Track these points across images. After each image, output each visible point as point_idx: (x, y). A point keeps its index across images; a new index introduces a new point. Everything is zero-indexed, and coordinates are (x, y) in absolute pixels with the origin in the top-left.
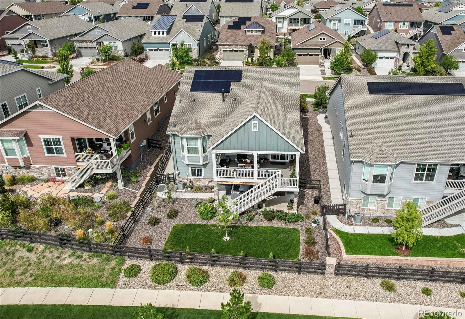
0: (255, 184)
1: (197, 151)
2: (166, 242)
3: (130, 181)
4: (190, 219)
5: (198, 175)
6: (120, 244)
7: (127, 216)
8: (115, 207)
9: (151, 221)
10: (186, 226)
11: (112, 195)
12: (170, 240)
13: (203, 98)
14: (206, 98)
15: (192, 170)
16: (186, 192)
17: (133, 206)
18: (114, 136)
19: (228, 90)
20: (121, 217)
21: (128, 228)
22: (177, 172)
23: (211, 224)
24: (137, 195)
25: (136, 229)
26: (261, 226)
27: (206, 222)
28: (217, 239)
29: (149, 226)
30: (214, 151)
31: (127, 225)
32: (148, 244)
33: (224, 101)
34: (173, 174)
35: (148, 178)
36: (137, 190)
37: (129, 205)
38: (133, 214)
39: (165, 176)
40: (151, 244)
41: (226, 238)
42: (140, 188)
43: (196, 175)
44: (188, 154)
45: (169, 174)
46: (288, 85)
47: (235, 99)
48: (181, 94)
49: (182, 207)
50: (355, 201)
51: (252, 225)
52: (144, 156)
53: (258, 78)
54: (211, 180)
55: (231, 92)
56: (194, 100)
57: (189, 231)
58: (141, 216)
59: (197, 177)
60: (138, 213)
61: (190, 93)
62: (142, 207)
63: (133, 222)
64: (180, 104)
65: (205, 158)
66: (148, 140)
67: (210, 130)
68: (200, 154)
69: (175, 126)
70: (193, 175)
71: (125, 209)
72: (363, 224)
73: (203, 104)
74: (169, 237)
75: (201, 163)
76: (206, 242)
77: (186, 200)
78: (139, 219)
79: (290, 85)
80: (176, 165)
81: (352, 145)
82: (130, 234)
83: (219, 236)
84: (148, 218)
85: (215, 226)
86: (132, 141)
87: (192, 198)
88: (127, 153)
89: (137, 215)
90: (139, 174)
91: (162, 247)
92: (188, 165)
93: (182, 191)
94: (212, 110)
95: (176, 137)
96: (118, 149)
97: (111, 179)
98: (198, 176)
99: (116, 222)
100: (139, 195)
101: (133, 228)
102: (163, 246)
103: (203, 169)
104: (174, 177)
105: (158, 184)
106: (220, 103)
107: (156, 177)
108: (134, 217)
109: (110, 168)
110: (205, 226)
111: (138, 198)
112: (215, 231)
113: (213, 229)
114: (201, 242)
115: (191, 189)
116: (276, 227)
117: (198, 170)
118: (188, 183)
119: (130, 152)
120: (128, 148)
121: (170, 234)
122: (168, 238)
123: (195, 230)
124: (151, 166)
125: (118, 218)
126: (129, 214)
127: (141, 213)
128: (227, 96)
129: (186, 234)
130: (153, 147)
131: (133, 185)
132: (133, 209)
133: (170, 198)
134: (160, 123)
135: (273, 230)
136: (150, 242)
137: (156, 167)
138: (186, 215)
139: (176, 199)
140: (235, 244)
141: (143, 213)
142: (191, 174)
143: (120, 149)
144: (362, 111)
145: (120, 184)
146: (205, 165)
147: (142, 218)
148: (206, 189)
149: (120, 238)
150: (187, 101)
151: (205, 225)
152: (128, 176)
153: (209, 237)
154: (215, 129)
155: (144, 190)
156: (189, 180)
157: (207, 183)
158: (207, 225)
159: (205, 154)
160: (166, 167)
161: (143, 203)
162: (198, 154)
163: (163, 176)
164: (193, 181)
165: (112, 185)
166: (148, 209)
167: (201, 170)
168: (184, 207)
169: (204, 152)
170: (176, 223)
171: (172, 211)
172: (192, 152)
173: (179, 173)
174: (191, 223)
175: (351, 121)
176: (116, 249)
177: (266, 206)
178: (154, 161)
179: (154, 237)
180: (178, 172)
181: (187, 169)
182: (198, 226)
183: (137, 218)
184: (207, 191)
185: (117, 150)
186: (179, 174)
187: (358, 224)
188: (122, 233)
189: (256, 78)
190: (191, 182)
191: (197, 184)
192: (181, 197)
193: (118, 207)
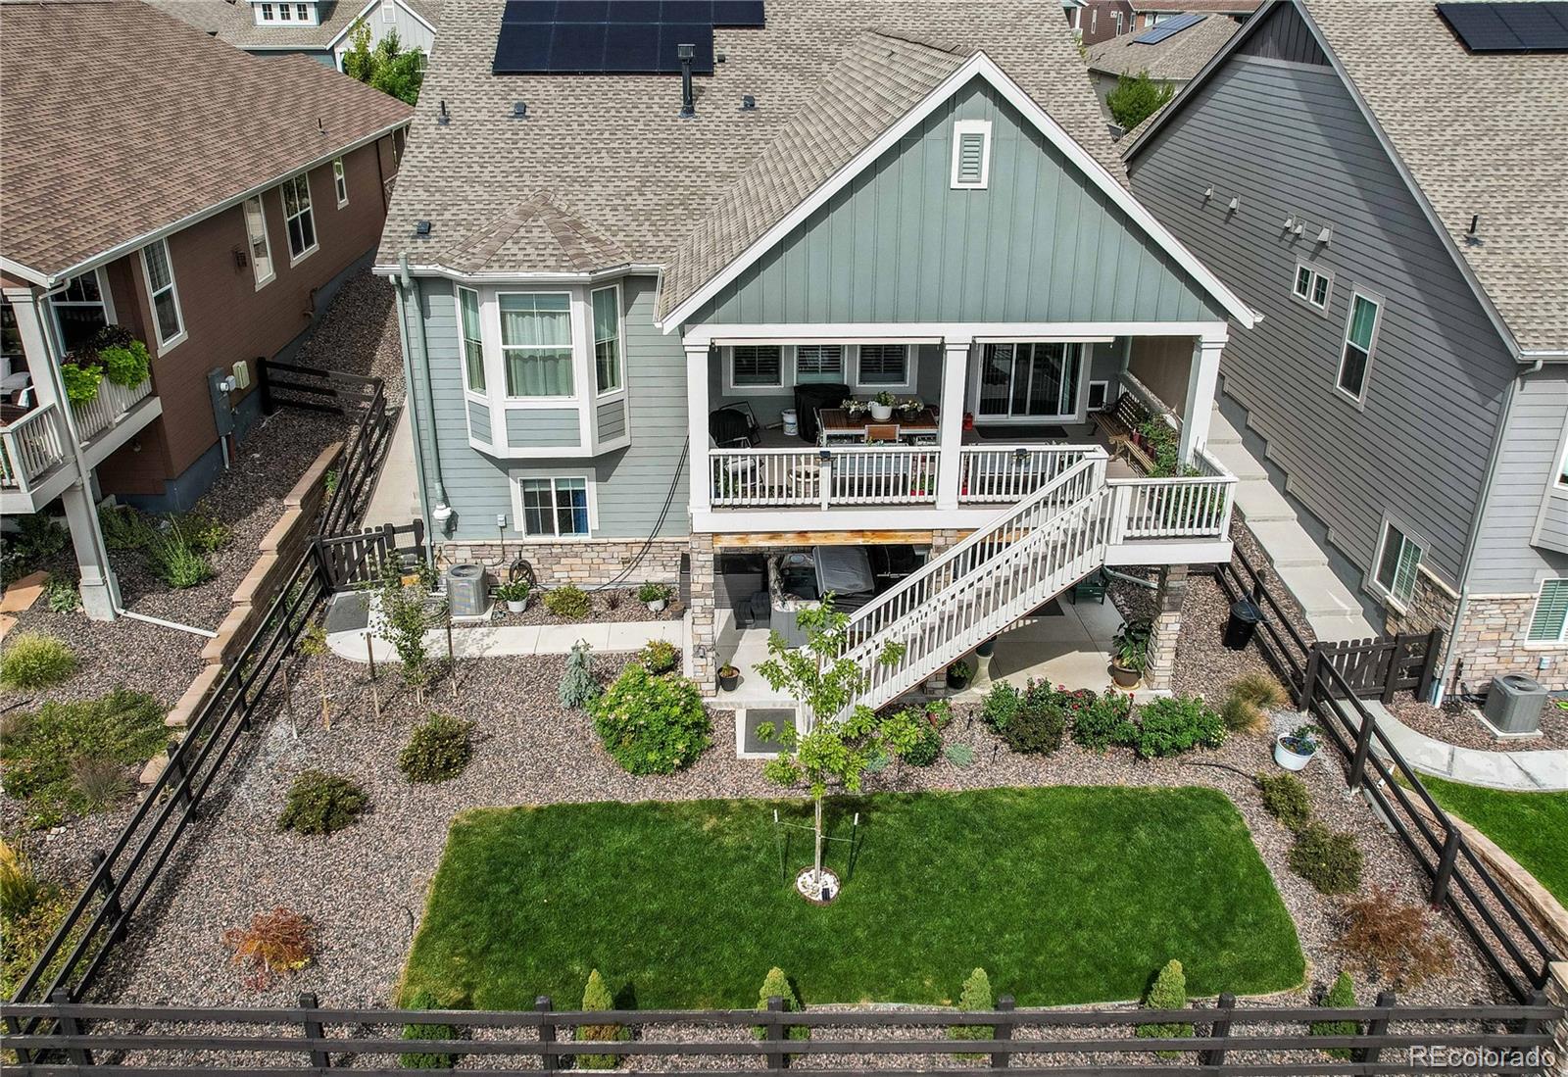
0: (940, 541)
1: (562, 377)
2: (422, 944)
3: (157, 575)
4: (549, 774)
5: (565, 528)
6: (76, 1000)
7: (137, 785)
8: (54, 730)
9: (306, 802)
10: (537, 820)
11: (40, 657)
12: (445, 925)
13: (572, 100)
14: (585, 100)
15: (529, 498)
16: (502, 624)
17: (178, 715)
18: (33, 266)
19: (704, 63)
20: (98, 795)
21: (150, 864)
22: (441, 513)
23: (693, 798)
24: (206, 653)
25: (202, 861)
26: (1002, 791)
27: (660, 788)
28: (756, 889)
29: (288, 838)
30: (702, 335)
31: (137, 840)
32: (292, 970)
33: (689, 110)
34: (417, 528)
35: (267, 561)
36: (204, 623)
37: (154, 713)
38: (183, 763)
39: (371, 541)
40: (314, 962)
41: (815, 883)
42: (222, 614)
43: (549, 530)
44: (510, 393)
45: (394, 531)
46: (1015, 43)
47: (750, 104)
48: (445, 83)
49: (491, 707)
50: (1495, 609)
51: (945, 788)
52: (238, 453)
53: (849, 12)
54: (637, 550)
55: (718, 70)
56: (521, 111)
57: (563, 856)
58: (237, 777)
59: (556, 538)
60: (213, 758)
61: (494, 79)
62: (236, 719)
63: (178, 816)
64: (444, 130)
65: (610, 419)
66: (259, 367)
67: (640, 249)
68: (583, 396)
69: (425, 231)
70: (532, 529)
71: (129, 740)
72: (1548, 734)
73: (575, 126)
74: (435, 905)
75: (586, 449)
76: (692, 921)
77: (506, 666)
78: (224, 797)
79: (1023, 39)
80: (431, 473)
81: (1493, 281)
82: (160, 906)
83: (764, 869)
84: (283, 790)
85: (721, 808)
86: (165, 347)
87: (540, 651)
88: (133, 409)
89: (205, 769)
90: (214, 536)
91: (394, 977)
92: (506, 465)
93: (476, 618)
94: (634, 154)
95: (434, 300)
96: (73, 367)
97: (36, 569)
98: (561, 532)
99: (60, 824)
100: (214, 649)
101: (184, 857)
102: (402, 967)
103: (591, 489)
104: (425, 542)
105: (327, 592)
106: (670, 122)
107: (314, 551)
108: (186, 789)
109: (19, 479)
110: (658, 815)
111: (214, 669)
112: (728, 841)
113: (714, 830)
114: (659, 918)
115: (528, 607)
116: (1087, 790)
117: (563, 497)
118: (503, 577)
119: (154, 408)
120: (137, 380)
121: (439, 885)
122: (426, 913)
123: (598, 844)
124: (281, 497)
125: (77, 800)
126: (154, 769)
127: (231, 760)
128: (701, 90)
129: (544, 873)
130: (289, 404)
131: (177, 595)
132: (182, 736)
133: (413, 655)
134: (318, 300)
135: (1083, 809)
136: (308, 950)
137: (314, 499)
138: (522, 756)
139: (447, 666)
140: (883, 918)
141: (245, 757)
142: (519, 522)
143: (82, 367)
144: (1469, 126)
145: (98, 598)
146: (604, 464)
147: (241, 792)
148: (614, 604)
149: (86, 944)
150: (480, 117)
151: (654, 806)
152: (144, 549)
153: (702, 885)
154: (667, 242)
155: (247, 625)
156: (511, 559)
157: (615, 570)
158: (669, 808)
159: (611, 394)
160: (366, 502)
161: (242, 698)
162: (571, 392)
163: (359, 543)
164: (533, 562)
165: (46, 603)
166: (280, 730)
167: (579, 496)
168: (499, 706)
169: (602, 387)
170: (468, 808)
171: (434, 736)
172: (535, 382)
173: (453, 517)
174: (559, 799)
175: (1435, 172)
176: (46, 1039)
177: (996, 671)
178: (300, 475)
179: (332, 910)
180: (447, 512)
181: (499, 492)
182: (614, 814)
183: (212, 792)
184: (618, 612)
185: (65, 373)
186: (451, 526)
187: (1522, 736)
188: (99, 902)
189: (838, 12)
190: (523, 566)
191: (556, 577)
192: (472, 651)
193: (84, 728)
